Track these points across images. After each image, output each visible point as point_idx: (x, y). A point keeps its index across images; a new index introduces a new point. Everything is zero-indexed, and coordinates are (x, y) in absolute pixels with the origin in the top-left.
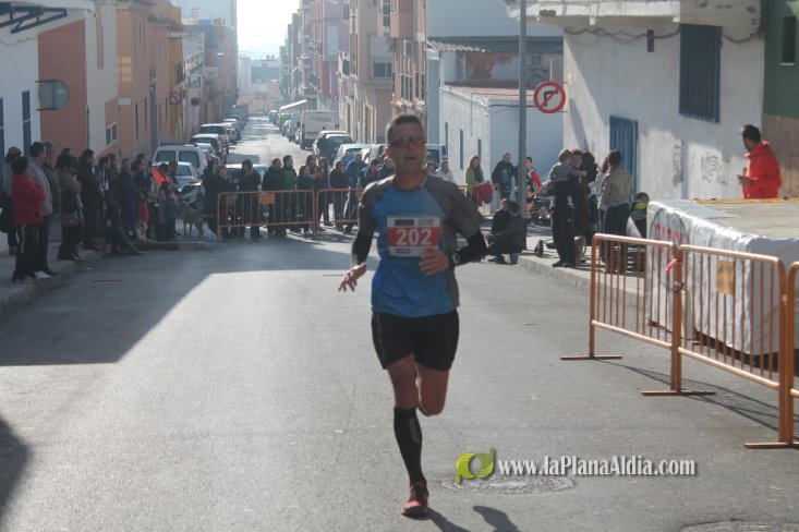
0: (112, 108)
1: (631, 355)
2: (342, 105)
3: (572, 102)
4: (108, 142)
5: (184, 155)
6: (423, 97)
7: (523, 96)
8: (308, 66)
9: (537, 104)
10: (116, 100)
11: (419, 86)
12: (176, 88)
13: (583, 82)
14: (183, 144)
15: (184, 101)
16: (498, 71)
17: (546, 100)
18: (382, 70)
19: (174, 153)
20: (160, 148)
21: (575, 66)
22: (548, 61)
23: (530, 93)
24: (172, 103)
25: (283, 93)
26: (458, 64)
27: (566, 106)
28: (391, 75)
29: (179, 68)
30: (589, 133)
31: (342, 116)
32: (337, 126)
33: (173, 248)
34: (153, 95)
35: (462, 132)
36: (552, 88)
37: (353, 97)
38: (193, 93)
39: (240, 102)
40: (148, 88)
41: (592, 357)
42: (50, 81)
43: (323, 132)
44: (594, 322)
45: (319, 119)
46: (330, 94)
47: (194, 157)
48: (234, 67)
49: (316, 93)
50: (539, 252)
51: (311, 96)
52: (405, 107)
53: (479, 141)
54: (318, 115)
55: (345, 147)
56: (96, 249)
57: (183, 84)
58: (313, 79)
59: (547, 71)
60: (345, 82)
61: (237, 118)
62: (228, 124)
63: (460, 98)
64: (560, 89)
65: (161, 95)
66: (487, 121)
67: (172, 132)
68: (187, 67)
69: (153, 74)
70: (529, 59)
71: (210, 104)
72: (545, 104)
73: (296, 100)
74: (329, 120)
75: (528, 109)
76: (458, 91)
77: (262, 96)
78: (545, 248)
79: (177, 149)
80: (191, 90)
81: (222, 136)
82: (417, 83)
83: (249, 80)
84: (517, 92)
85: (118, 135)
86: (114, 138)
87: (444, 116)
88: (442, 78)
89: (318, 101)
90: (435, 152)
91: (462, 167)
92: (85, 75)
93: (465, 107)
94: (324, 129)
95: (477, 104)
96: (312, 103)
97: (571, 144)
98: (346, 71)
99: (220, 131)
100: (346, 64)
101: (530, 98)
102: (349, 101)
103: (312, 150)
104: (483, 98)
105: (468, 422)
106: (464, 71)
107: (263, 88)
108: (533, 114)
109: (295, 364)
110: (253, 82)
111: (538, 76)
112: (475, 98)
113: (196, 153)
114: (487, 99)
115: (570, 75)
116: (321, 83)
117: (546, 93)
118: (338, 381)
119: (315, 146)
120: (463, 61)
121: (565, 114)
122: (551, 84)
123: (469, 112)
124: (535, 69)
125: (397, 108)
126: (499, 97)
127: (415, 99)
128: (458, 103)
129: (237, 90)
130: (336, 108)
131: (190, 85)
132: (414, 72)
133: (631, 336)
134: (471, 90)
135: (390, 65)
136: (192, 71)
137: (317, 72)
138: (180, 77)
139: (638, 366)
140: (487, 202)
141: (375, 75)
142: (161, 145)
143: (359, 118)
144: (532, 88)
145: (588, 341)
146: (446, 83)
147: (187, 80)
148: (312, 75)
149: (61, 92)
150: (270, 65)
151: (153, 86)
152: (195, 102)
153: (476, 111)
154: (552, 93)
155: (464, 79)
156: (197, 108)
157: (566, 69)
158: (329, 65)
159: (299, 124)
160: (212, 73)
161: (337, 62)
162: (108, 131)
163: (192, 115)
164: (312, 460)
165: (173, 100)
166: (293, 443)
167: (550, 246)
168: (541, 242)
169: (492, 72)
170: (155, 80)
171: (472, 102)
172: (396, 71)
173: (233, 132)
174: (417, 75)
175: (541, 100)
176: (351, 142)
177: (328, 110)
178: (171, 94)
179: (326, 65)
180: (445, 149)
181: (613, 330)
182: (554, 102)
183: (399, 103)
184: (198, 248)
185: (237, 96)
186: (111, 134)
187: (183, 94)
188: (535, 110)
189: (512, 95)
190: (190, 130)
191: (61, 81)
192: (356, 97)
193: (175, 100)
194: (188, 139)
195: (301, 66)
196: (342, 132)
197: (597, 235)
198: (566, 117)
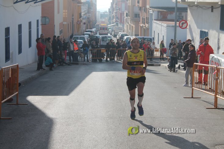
0: (61, 25)
1: (203, 97)
2: (125, 25)
3: (190, 25)
4: (60, 34)
5: (81, 38)
6: (148, 24)
7: (176, 24)
8: (116, 14)
9: (180, 26)
10: (62, 23)
11: (147, 20)
12: (79, 20)
13: (193, 20)
14: (81, 35)
15: (81, 23)
16: (169, 17)
17: (182, 25)
18: (137, 16)
19: (78, 37)
20: (74, 36)
21: (191, 15)
22: (183, 14)
23: (178, 23)
24: (78, 24)
25: (109, 22)
26: (158, 14)
27: (188, 27)
28: (139, 17)
29: (80, 14)
30: (194, 35)
31: (125, 28)
32: (124, 31)
33: (77, 64)
34: (73, 21)
35: (158, 33)
36: (184, 22)
37: (128, 23)
38: (84, 21)
39: (97, 24)
40: (72, 19)
41: (192, 97)
42: (44, 17)
43: (120, 33)
44: (193, 88)
45: (119, 29)
46: (122, 22)
47: (83, 38)
48: (96, 14)
49: (118, 22)
50: (179, 68)
51: (116, 23)
52: (143, 26)
53: (163, 36)
54: (118, 28)
55: (126, 37)
56: (56, 64)
57: (81, 18)
58: (117, 18)
59: (183, 17)
60: (126, 19)
61: (96, 28)
62: (94, 30)
63: (158, 24)
64: (186, 22)
65: (75, 21)
66: (166, 31)
67: (78, 32)
68: (83, 14)
69: (73, 16)
70: (178, 14)
71: (89, 24)
72: (182, 26)
73: (113, 24)
74: (122, 29)
75: (177, 28)
76: (158, 22)
77: (103, 22)
78: (181, 67)
79: (79, 36)
80: (83, 20)
81: (92, 33)
82: (146, 19)
83: (100, 18)
84: (174, 23)
85: (63, 33)
86: (62, 33)
87: (154, 29)
88: (153, 18)
89: (119, 24)
90: (151, 39)
91: (158, 43)
92: (54, 15)
93: (159, 27)
94: (120, 32)
95: (163, 26)
96: (117, 24)
97: (189, 37)
98: (127, 16)
99: (91, 32)
100: (127, 14)
101: (178, 25)
102: (127, 24)
103: (116, 38)
104: (165, 24)
105: (156, 114)
106: (160, 16)
107: (104, 20)
108: (178, 29)
109: (109, 97)
110: (101, 18)
111: (181, 18)
112: (162, 24)
113: (84, 38)
114: (166, 25)
115: (189, 18)
116: (120, 19)
117: (182, 23)
118: (121, 102)
119: (117, 37)
120: (159, 14)
121: (187, 29)
122: (184, 21)
123: (160, 28)
124: (179, 16)
125: (141, 26)
126: (169, 24)
127: (146, 24)
128: (158, 25)
129: (96, 21)
130: (123, 26)
131: (83, 19)
132: (146, 16)
133: (203, 92)
134: (161, 22)
135: (139, 14)
136: (84, 15)
137: (119, 16)
138: (81, 17)
139: (206, 100)
140: (165, 53)
141: (135, 17)
142: (75, 35)
143: (130, 29)
144: (179, 22)
145: (191, 93)
146: (155, 20)
147: (82, 17)
148: (117, 17)
149: (47, 20)
150: (106, 13)
151: (73, 19)
152: (84, 23)
153: (163, 28)
154: (184, 23)
155: (160, 19)
156: (85, 25)
157: (188, 16)
158: (122, 14)
159: (113, 30)
160: (89, 16)
161: (124, 14)
162: (60, 31)
163: (83, 27)
164: (113, 124)
165: (78, 23)
166: (108, 119)
167: (182, 66)
168: (180, 65)
169: (168, 17)
170: (73, 17)
171: (161, 25)
172: (141, 16)
173: (95, 32)
174: (146, 17)
175: (181, 25)
176: (128, 36)
177: (121, 27)
178: (78, 21)
179: (121, 14)
180: (153, 38)
181: (198, 90)
182: (184, 26)
183: (141, 25)
184: (84, 64)
185: (96, 22)
186: (61, 32)
187: (81, 21)
188: (179, 28)
189: (173, 23)
190: (83, 32)
191: (48, 17)
192: (129, 23)
193: (79, 23)
194: (82, 34)
195: (114, 14)
196: (125, 33)
197: (195, 63)
198: (188, 30)
